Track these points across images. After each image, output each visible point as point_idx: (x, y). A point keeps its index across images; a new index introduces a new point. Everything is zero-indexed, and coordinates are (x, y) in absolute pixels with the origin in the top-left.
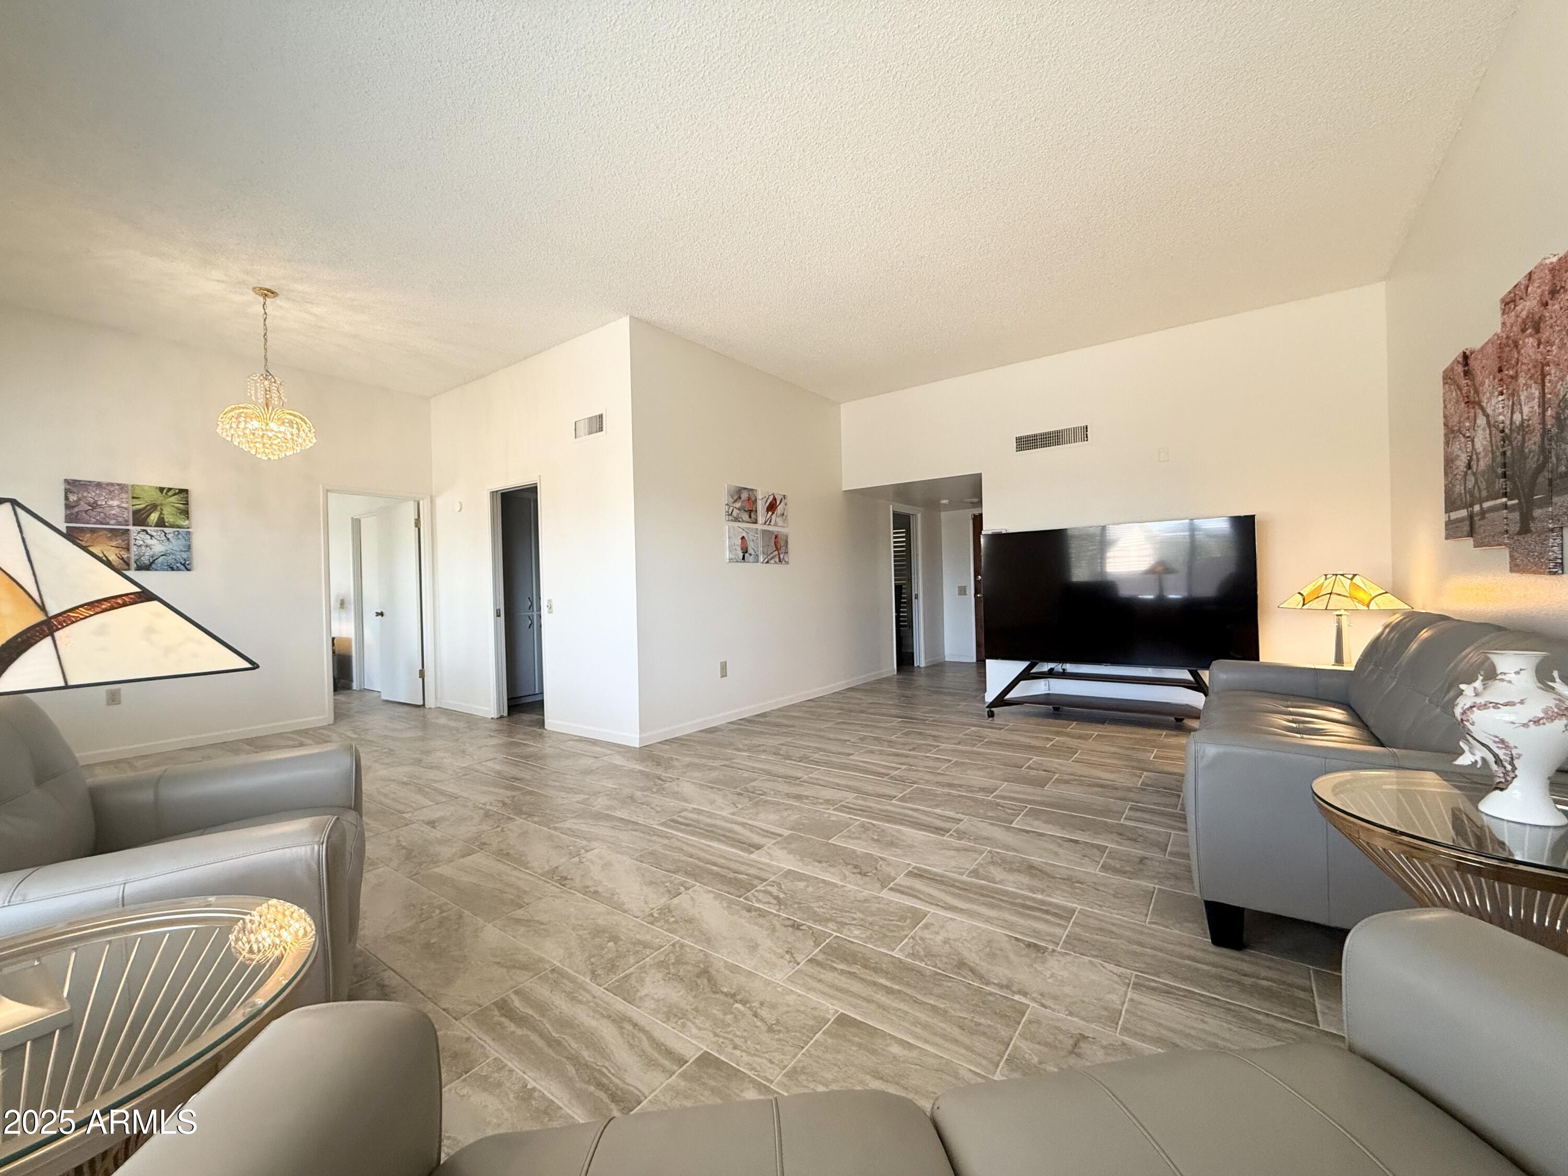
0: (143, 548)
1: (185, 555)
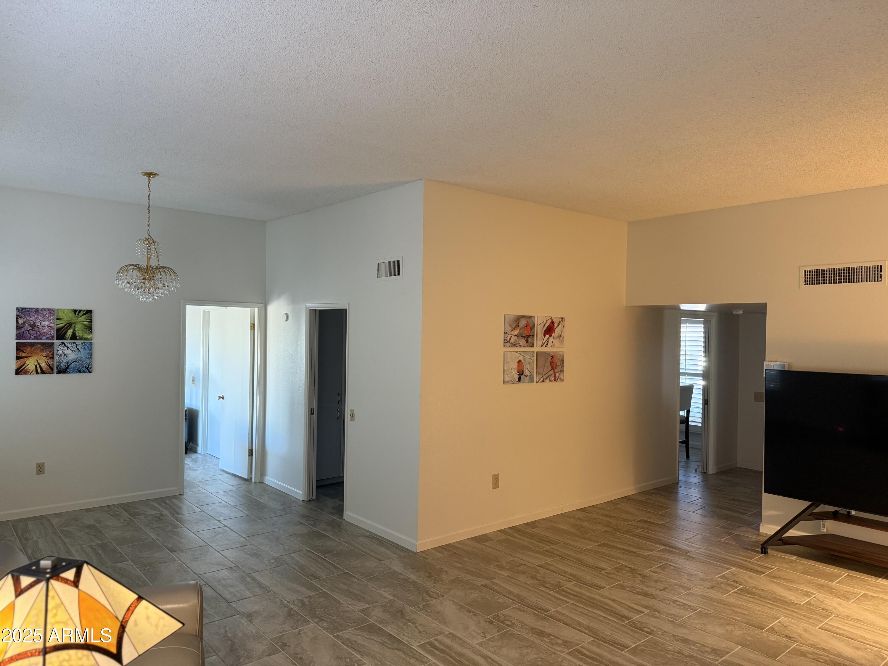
0: (62, 357)
1: (88, 361)
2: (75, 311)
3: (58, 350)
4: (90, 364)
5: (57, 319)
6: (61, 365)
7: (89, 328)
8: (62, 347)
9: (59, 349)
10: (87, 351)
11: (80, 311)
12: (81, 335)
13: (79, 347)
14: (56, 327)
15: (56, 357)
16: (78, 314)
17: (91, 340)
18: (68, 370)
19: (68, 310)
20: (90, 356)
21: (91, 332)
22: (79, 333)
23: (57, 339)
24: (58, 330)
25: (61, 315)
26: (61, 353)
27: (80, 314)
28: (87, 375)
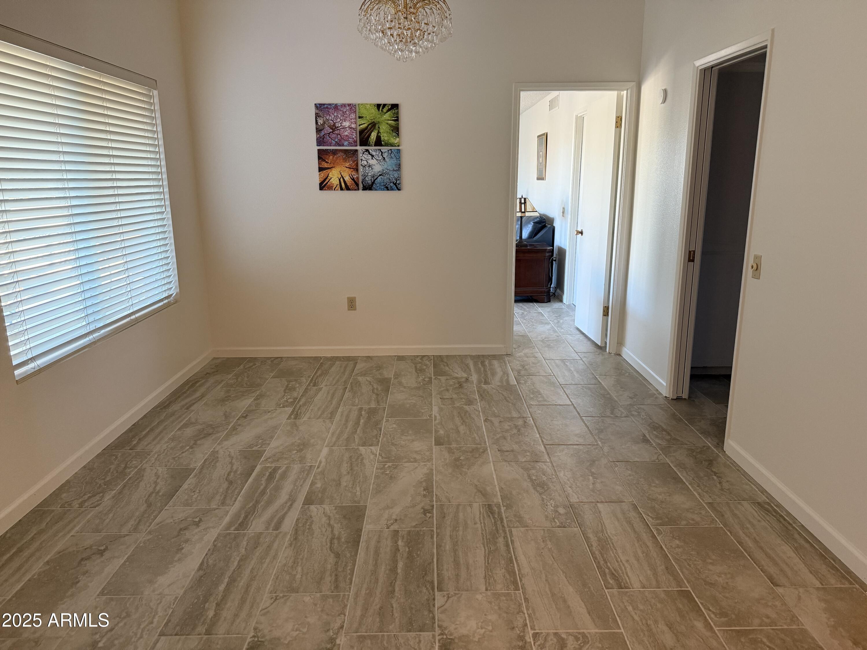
0: (367, 168)
1: (396, 175)
2: (378, 106)
3: (361, 160)
4: (399, 178)
5: (360, 117)
6: (367, 178)
7: (396, 130)
8: (366, 156)
9: (363, 159)
10: (394, 161)
11: (385, 105)
12: (386, 138)
13: (385, 155)
14: (359, 128)
15: (361, 169)
16: (382, 111)
17: (399, 146)
18: (374, 186)
19: (370, 105)
20: (399, 167)
21: (398, 135)
22: (385, 137)
23: (360, 145)
24: (362, 132)
25: (364, 112)
26: (365, 163)
27: (385, 110)
28: (395, 193)
